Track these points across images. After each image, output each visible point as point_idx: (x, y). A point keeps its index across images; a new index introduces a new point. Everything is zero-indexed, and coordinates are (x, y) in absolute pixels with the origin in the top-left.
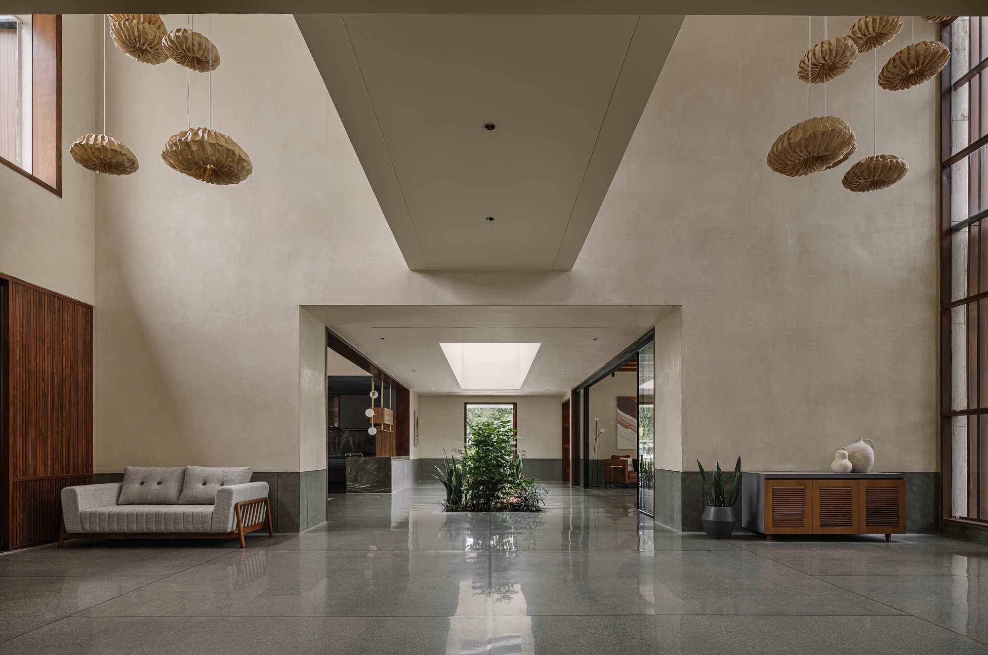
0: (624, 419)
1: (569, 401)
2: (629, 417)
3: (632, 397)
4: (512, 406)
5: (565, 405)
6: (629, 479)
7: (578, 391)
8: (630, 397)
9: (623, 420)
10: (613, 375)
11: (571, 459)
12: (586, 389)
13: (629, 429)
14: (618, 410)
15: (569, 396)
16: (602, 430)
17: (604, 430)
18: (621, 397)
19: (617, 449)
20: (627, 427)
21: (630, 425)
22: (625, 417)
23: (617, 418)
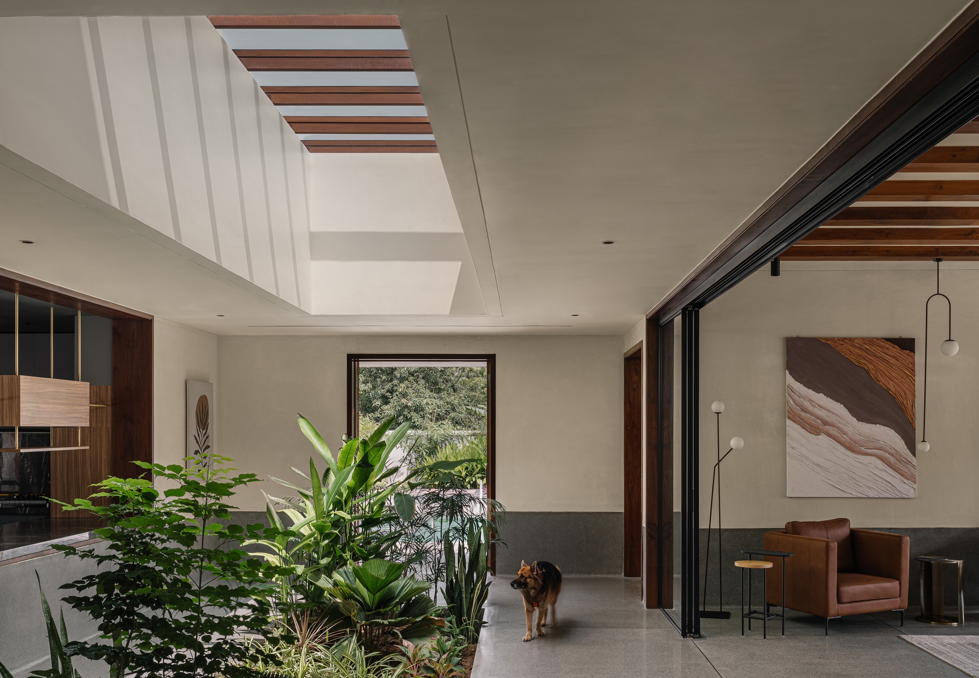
0: (807, 404)
1: (640, 350)
2: (821, 398)
3: (832, 339)
4: (481, 366)
5: (632, 361)
6: (839, 601)
7: (665, 319)
8: (827, 339)
9: (804, 410)
10: (775, 271)
11: (644, 524)
12: (691, 314)
13: (823, 437)
14: (790, 380)
15: (640, 335)
16: (733, 443)
17: (742, 443)
18: (798, 339)
19: (785, 496)
20: (815, 430)
21: (825, 423)
22: (810, 400)
23: (786, 402)
